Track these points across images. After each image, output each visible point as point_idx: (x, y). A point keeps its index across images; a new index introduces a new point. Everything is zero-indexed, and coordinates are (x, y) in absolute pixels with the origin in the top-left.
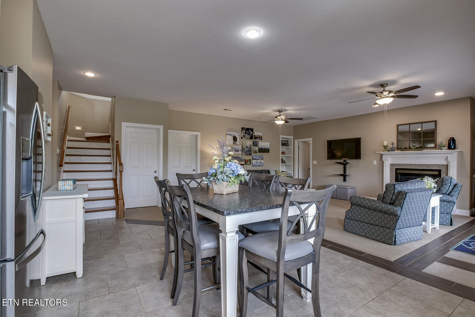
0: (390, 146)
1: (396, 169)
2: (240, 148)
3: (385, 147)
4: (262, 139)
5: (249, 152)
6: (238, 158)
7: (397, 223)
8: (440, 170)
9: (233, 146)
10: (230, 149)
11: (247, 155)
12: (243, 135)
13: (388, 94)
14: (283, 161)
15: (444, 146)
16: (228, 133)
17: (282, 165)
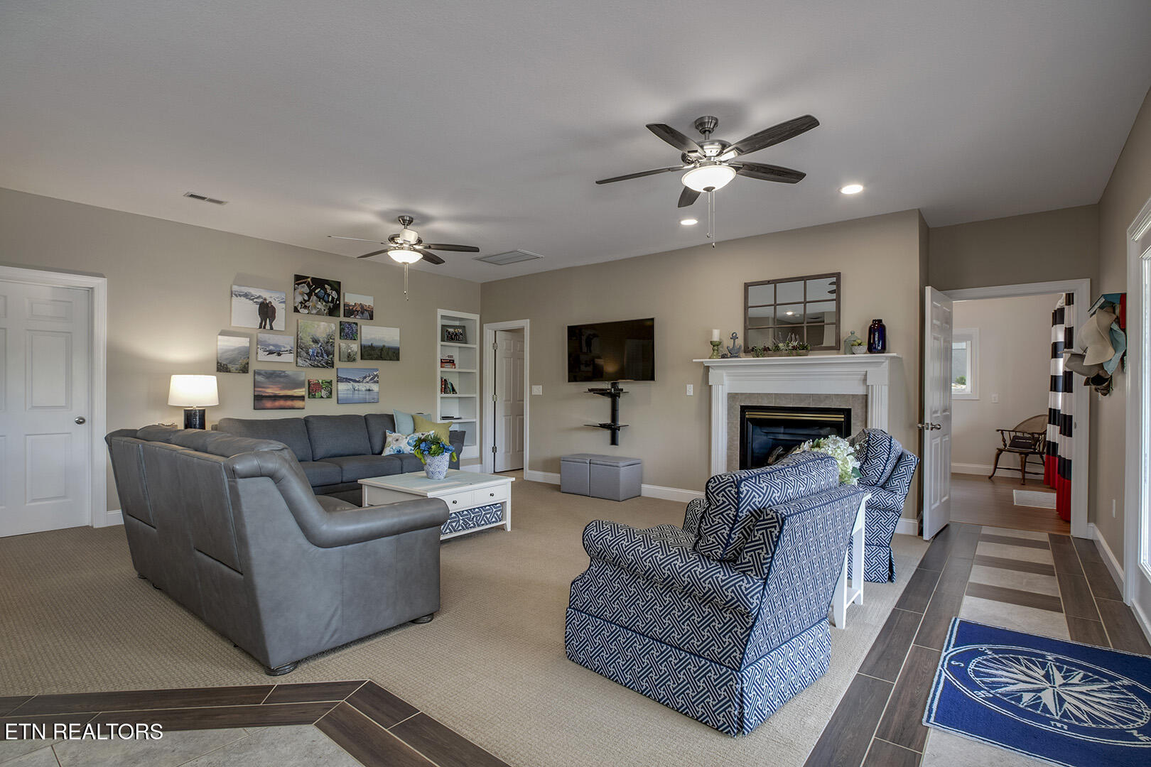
0: (728, 343)
1: (744, 409)
2: (288, 342)
3: (716, 345)
4: (371, 318)
5: (323, 356)
6: (280, 377)
7: (747, 641)
8: (849, 410)
9: (259, 335)
10: (248, 345)
11: (318, 367)
12: (299, 299)
13: (717, 155)
14: (447, 387)
15: (860, 344)
16: (235, 288)
17: (442, 398)
